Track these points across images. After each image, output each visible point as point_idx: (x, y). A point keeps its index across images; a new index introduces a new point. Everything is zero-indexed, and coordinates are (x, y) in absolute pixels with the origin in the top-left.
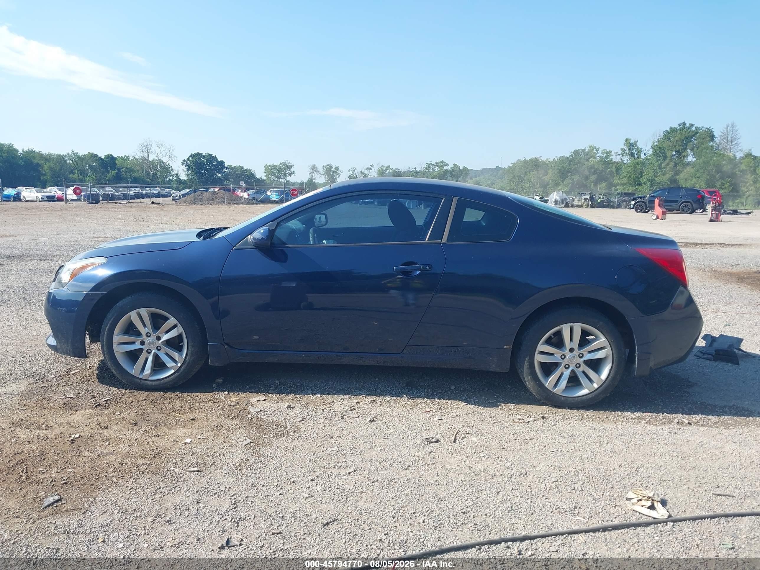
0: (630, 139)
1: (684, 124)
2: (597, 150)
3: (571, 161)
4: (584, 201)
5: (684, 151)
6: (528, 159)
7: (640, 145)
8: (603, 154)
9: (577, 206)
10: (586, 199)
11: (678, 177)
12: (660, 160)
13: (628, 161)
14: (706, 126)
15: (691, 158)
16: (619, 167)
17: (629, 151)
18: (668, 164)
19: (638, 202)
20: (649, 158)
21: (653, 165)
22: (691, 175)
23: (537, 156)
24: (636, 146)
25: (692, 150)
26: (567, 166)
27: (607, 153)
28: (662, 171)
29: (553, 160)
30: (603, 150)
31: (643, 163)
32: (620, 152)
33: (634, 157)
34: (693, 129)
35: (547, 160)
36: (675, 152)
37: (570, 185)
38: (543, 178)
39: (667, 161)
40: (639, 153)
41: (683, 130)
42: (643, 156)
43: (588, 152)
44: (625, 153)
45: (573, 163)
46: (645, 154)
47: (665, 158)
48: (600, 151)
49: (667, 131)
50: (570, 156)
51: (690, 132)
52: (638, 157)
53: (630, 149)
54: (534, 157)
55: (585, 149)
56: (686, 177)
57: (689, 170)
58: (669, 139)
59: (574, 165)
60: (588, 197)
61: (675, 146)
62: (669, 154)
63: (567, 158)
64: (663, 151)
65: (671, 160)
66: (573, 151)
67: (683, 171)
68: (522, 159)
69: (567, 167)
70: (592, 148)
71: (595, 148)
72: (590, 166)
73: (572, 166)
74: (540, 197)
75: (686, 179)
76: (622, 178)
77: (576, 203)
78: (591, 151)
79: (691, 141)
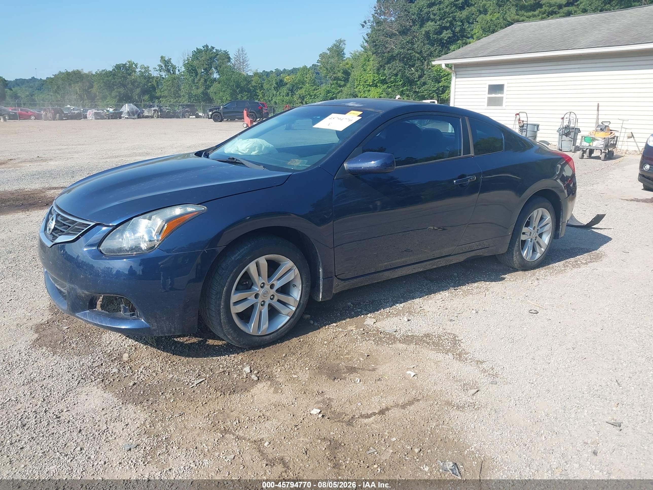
0: (165, 57)
1: (207, 46)
2: (136, 65)
3: (114, 75)
4: (154, 113)
5: (210, 69)
6: (70, 70)
7: (174, 62)
8: (142, 69)
9: (147, 117)
10: (155, 110)
11: (209, 91)
12: (192, 76)
13: (165, 76)
14: (223, 49)
15: (216, 76)
16: (159, 80)
17: (165, 67)
18: (199, 80)
19: (215, 112)
20: (182, 74)
21: (188, 80)
22: (219, 89)
23: (80, 69)
24: (171, 63)
25: (216, 68)
26: (112, 79)
27: (145, 68)
28: (196, 85)
29: (96, 73)
30: (142, 66)
31: (178, 78)
32: (158, 68)
33: (171, 72)
34: (214, 51)
35: (90, 72)
36: (204, 69)
37: (118, 97)
38: (89, 90)
39: (198, 77)
40: (174, 70)
41: (207, 51)
42: (177, 72)
43: (129, 67)
44: (162, 68)
45: (117, 77)
46: (179, 71)
47: (197, 74)
48: (139, 66)
49: (194, 51)
50: (112, 70)
51: (212, 53)
52: (173, 73)
53: (165, 66)
54: (75, 69)
55: (126, 64)
56: (215, 91)
57: (216, 84)
58: (197, 58)
59: (118, 79)
60: (156, 108)
61: (203, 65)
62: (199, 71)
63: (111, 72)
64: (194, 68)
65: (201, 76)
66: (115, 65)
67: (212, 85)
68: (63, 71)
69: (112, 81)
70: (131, 63)
71: (134, 64)
72: (133, 80)
73: (117, 80)
74: (113, 109)
75: (215, 93)
76: (163, 91)
77: (146, 113)
78: (131, 66)
79: (214, 61)
